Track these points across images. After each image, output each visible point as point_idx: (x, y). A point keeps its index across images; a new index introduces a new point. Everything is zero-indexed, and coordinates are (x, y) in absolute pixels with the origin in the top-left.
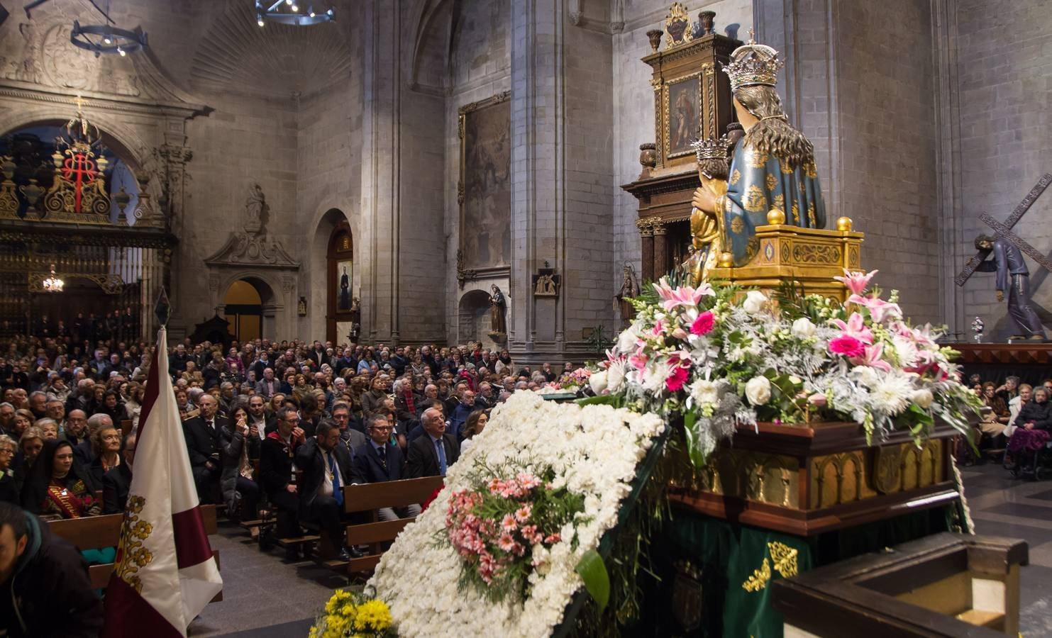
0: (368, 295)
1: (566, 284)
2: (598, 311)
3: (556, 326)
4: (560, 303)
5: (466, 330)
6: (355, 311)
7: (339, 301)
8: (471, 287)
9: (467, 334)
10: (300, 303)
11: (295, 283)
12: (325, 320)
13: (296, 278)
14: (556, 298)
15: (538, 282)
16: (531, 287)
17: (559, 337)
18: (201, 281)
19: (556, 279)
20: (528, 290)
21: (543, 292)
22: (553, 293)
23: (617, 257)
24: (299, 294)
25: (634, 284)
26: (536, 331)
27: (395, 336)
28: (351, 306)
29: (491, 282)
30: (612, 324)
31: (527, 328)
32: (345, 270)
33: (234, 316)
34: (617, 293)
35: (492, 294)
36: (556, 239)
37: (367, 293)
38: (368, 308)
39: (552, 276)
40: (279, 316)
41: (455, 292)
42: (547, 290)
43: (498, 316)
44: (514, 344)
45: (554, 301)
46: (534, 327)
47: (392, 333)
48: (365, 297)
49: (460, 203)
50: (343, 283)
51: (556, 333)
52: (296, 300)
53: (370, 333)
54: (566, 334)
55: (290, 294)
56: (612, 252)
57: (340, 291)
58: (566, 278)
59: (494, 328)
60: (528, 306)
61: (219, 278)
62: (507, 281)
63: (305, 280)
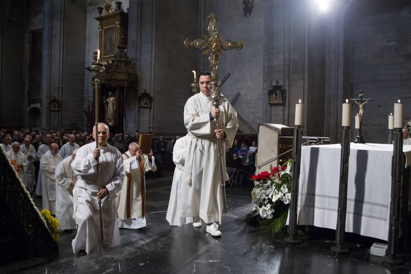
3: (58, 122)
4: (60, 114)
14: (59, 111)
17: (59, 127)
19: (59, 104)
21: (53, 109)
22: (57, 109)
23: (85, 96)
34: (85, 110)
36: (59, 88)
42: (55, 108)
44: (42, 129)
45: (58, 112)
49: (29, 71)
56: (84, 94)
62: (40, 104)
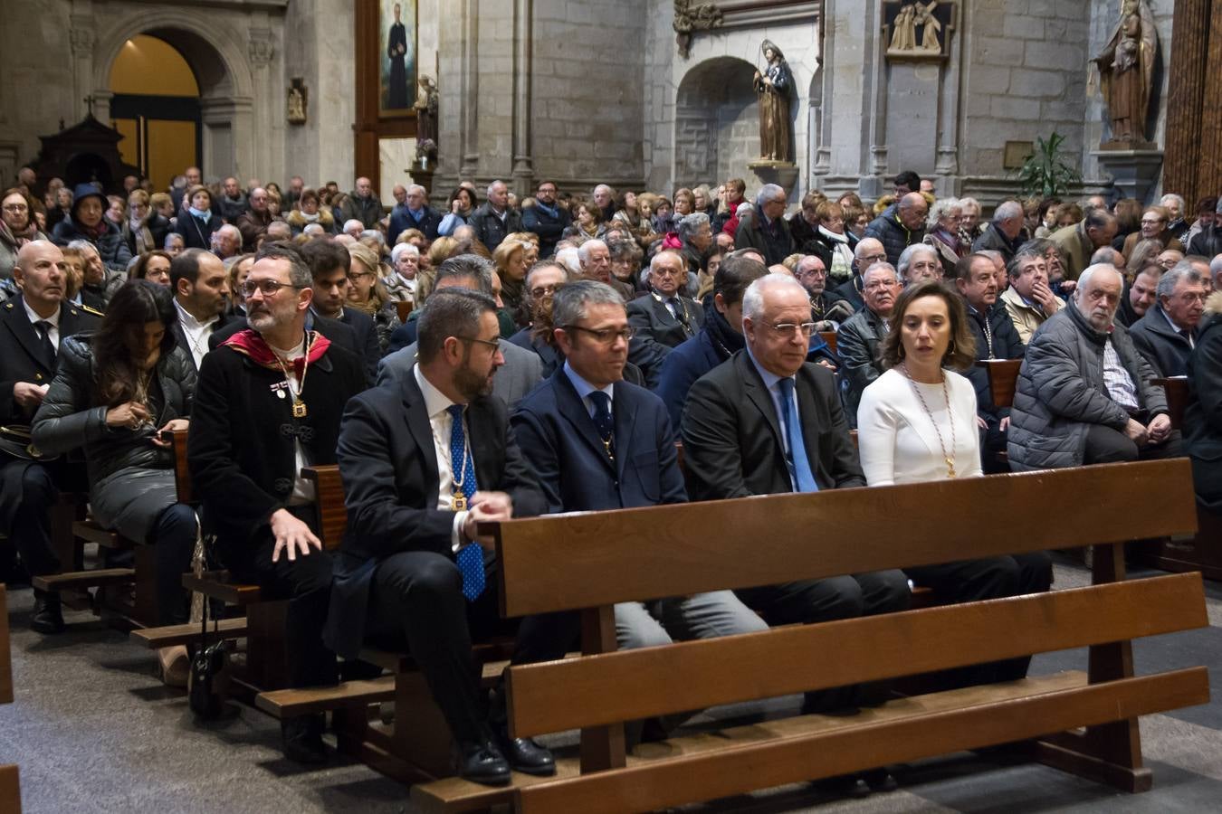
0: (458, 67)
1: (970, 27)
2: (1047, 99)
5: (693, 158)
6: (424, 111)
7: (383, 88)
8: (708, 49)
9: (694, 167)
10: (291, 92)
11: (280, 45)
12: (352, 133)
13: (280, 31)
15: (898, 20)
16: (877, 34)
18: (49, 33)
20: (869, 42)
24: (289, 71)
25: (1147, 29)
26: (887, 147)
27: (521, 168)
28: (415, 97)
29: (759, 37)
30: (1079, 135)
31: (864, 141)
32: (398, 13)
33: (133, 123)
35: (762, 65)
37: (454, 64)
38: (458, 100)
39: (932, 6)
40: (240, 124)
41: (668, 64)
43: (777, 121)
46: (882, 138)
47: (514, 162)
48: (450, 74)
50: (393, 45)
51: (939, 154)
52: (282, 84)
53: (463, 161)
54: (964, 157)
55: (266, 70)
57: (386, 64)
58: (970, 12)
59: (765, 150)
60: (867, 84)
61: (93, 24)
63: (303, 35)
